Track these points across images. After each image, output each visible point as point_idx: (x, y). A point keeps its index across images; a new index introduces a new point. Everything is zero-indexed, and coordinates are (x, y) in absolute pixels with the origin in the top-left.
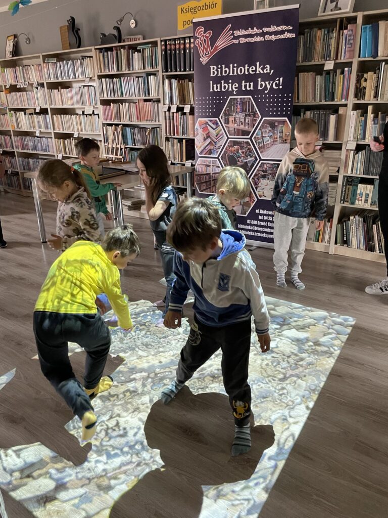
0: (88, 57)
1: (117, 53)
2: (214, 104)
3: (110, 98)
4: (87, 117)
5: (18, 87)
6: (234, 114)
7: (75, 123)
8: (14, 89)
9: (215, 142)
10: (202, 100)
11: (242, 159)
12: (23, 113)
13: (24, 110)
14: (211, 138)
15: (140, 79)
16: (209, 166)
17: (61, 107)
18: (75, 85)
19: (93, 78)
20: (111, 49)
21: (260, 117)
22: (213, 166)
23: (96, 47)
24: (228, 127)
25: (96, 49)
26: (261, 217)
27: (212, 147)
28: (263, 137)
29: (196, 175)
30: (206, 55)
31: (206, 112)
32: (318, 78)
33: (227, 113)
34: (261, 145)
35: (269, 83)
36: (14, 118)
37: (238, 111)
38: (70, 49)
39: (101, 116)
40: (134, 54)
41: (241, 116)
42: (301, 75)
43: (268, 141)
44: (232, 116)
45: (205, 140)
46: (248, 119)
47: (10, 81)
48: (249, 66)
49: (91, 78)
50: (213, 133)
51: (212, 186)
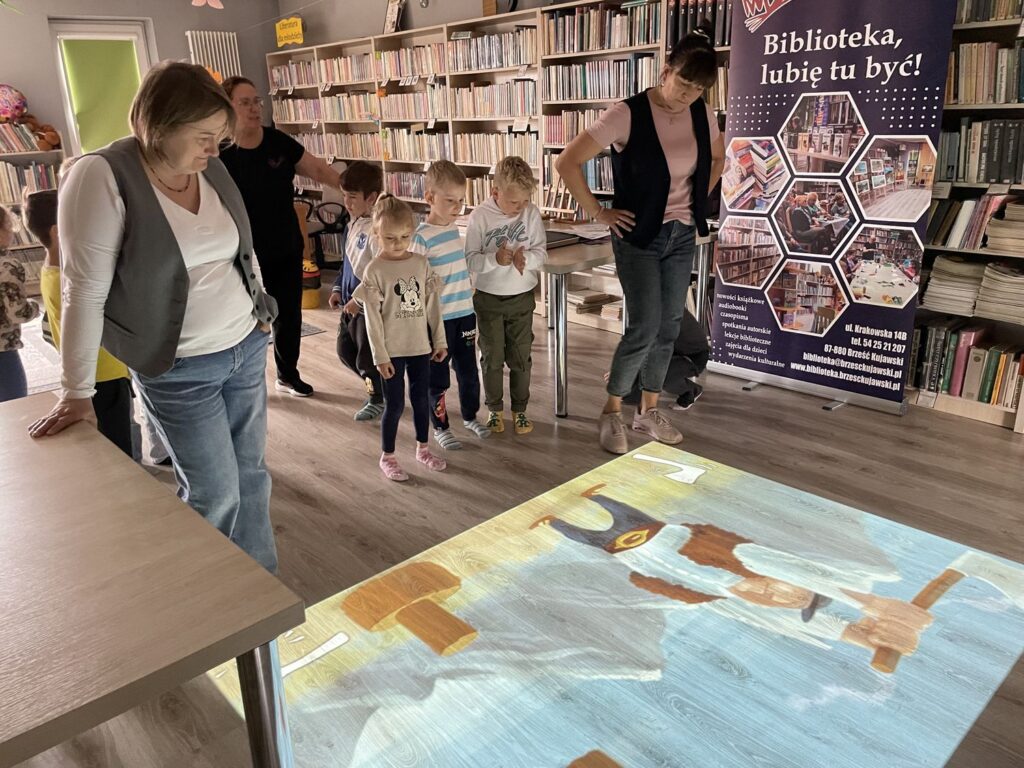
0: (527, 27)
1: (582, 19)
2: (768, 109)
3: (561, 102)
4: (516, 136)
5: (401, 84)
6: (810, 128)
7: (493, 149)
8: (394, 88)
9: (765, 185)
10: (742, 102)
11: (821, 218)
12: (405, 130)
13: (406, 125)
14: (755, 176)
15: (621, 64)
16: (748, 231)
17: (472, 119)
18: (500, 80)
19: (533, 66)
20: (570, 11)
21: (867, 134)
22: (756, 231)
23: (544, 9)
24: (795, 155)
25: (543, 12)
26: (855, 341)
27: (757, 195)
28: (870, 175)
29: (719, 249)
30: (757, 13)
31: (749, 125)
32: (1004, 54)
33: (795, 126)
34: (865, 191)
35: (891, 66)
36: (389, 139)
37: (819, 122)
38: (497, 13)
39: (543, 135)
40: (613, 19)
41: (825, 132)
42: (964, 48)
43: (883, 182)
44: (806, 131)
45: (743, 179)
46: (840, 138)
47: (388, 75)
48: (849, 32)
49: (529, 66)
50: (762, 166)
51: (751, 271)
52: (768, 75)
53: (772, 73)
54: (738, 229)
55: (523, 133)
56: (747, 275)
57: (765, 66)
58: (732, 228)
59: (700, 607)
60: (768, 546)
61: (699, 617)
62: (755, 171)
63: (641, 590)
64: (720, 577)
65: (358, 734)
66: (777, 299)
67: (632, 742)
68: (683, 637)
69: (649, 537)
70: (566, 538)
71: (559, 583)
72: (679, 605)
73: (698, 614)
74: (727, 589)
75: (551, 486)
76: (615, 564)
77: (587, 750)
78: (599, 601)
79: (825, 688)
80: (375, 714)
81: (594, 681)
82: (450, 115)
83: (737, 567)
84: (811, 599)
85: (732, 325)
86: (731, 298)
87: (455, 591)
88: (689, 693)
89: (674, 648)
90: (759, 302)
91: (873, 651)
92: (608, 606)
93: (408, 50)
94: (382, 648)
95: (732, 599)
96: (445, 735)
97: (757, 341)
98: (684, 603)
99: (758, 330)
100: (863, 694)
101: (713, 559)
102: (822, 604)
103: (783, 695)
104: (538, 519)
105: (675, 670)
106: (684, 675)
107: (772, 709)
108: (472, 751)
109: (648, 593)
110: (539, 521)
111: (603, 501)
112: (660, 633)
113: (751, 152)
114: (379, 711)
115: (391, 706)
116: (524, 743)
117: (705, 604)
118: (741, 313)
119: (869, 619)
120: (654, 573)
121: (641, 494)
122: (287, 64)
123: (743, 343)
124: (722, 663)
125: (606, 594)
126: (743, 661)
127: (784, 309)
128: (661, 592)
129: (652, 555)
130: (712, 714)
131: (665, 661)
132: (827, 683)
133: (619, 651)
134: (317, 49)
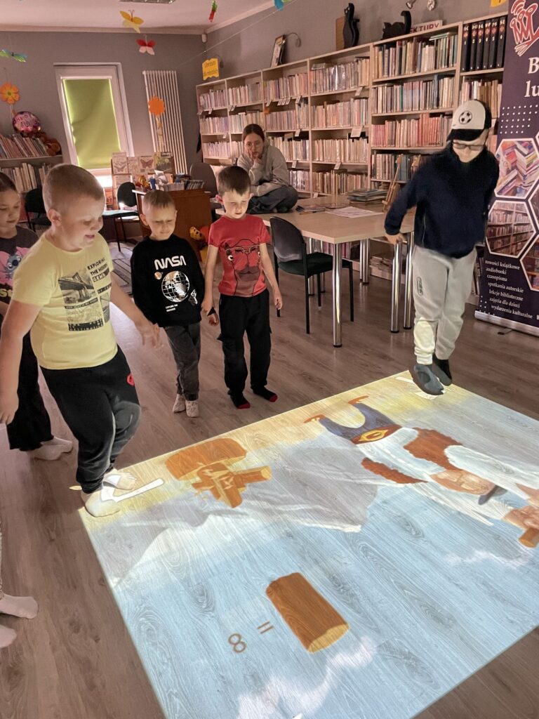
0: (363, 58)
1: (401, 49)
2: (530, 116)
3: (384, 114)
4: (353, 141)
5: (279, 104)
7: (338, 151)
8: (275, 107)
9: (525, 176)
10: (510, 111)
12: (281, 138)
13: (282, 134)
14: (518, 169)
15: (428, 83)
16: (510, 213)
17: (324, 128)
19: (367, 88)
20: (393, 44)
22: (516, 213)
23: (376, 43)
25: (375, 46)
27: (518, 184)
30: (524, 41)
31: (515, 129)
39: (371, 140)
40: (424, 49)
45: (509, 172)
47: (271, 97)
49: (364, 87)
50: (523, 161)
51: (511, 244)
52: (531, 90)
53: (534, 88)
54: (502, 211)
55: (358, 138)
56: (508, 247)
57: (529, 83)
58: (498, 210)
59: (406, 486)
60: (473, 448)
61: (402, 493)
62: (518, 166)
63: (368, 471)
64: (427, 467)
65: (150, 542)
66: (529, 266)
67: (323, 570)
68: (385, 505)
69: (386, 435)
70: (327, 431)
71: (312, 461)
72: (392, 484)
73: (402, 491)
74: (430, 476)
75: (329, 395)
76: (355, 451)
77: (291, 571)
78: (335, 475)
79: (477, 552)
80: (164, 532)
81: (312, 527)
82: (310, 125)
83: (444, 462)
84: (490, 489)
85: (495, 285)
86: (495, 264)
87: (241, 459)
88: (376, 543)
89: (376, 512)
90: (516, 267)
91: (524, 530)
92: (340, 479)
93: (285, 79)
94: (182, 490)
95: (432, 484)
96: (203, 549)
97: (512, 297)
98: (395, 482)
99: (514, 289)
100: (504, 559)
101: (427, 454)
102: (498, 493)
103: (443, 553)
104: (312, 416)
105: (371, 526)
106: (376, 530)
107: (431, 561)
108: (217, 562)
109: (371, 473)
110: (312, 418)
111: (363, 408)
112: (370, 501)
113: (515, 150)
114: (167, 530)
115: (176, 527)
116: (252, 562)
117: (409, 485)
118: (502, 276)
119: (531, 508)
120: (380, 460)
121: (391, 405)
122: (208, 92)
123: (502, 298)
124: (406, 525)
125: (342, 471)
126: (423, 527)
127: (535, 274)
128: (381, 474)
129: (384, 448)
130: (385, 559)
131: (366, 519)
132: (480, 548)
133: (337, 509)
134: (227, 81)
